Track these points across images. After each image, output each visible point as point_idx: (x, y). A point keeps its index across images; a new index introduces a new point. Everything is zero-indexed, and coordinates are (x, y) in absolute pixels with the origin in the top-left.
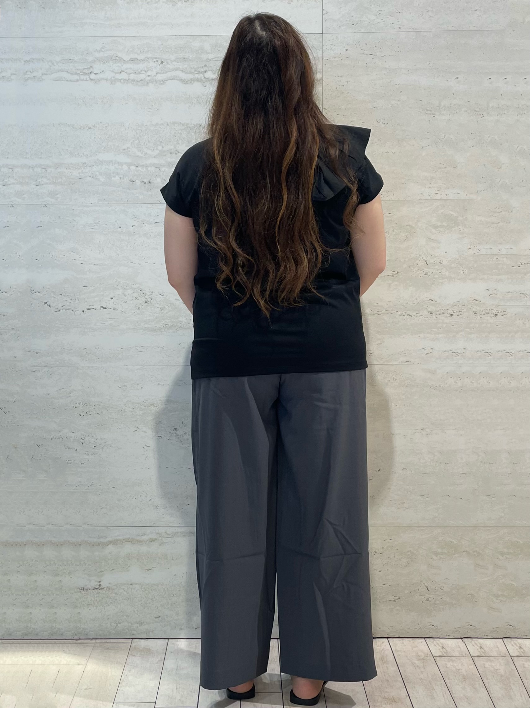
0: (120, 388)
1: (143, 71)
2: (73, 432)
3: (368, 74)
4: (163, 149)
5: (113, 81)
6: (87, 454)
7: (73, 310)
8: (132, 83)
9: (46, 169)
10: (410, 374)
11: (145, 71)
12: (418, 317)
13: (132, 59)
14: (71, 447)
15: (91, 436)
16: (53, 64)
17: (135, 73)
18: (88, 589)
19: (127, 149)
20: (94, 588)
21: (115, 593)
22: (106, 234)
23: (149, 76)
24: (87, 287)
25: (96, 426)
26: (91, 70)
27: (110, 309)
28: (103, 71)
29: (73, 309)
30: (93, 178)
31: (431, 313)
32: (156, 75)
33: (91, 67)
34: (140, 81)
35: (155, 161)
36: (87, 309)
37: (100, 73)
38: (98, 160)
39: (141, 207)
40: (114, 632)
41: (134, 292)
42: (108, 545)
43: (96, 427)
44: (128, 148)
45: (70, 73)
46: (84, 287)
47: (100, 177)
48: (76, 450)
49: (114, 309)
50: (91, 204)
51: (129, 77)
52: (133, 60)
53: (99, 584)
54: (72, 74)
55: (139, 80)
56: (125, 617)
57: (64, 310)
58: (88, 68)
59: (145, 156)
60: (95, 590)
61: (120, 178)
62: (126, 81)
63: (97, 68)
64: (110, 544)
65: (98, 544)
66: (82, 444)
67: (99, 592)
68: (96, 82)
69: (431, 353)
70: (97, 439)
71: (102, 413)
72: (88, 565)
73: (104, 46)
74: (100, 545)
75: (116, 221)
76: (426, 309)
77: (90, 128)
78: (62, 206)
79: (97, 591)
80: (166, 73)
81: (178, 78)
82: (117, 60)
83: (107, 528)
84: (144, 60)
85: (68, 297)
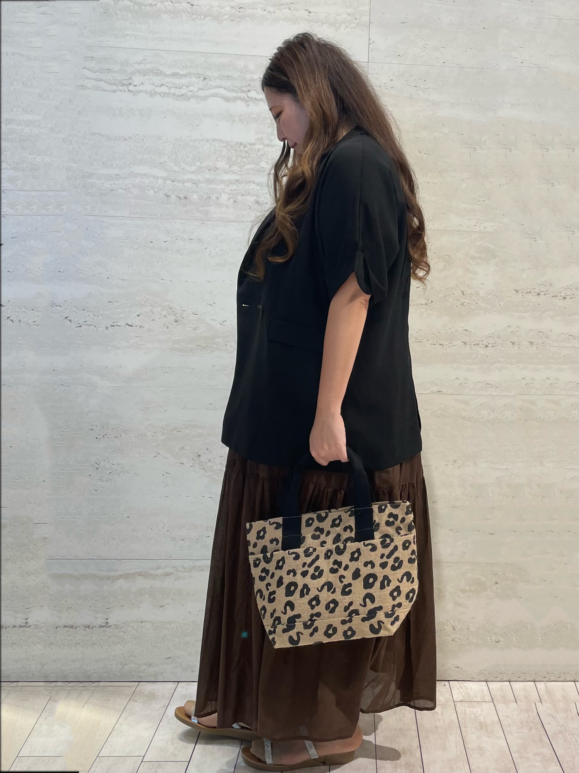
0: (142, 410)
1: (185, 85)
3: (411, 105)
4: (202, 165)
5: (152, 94)
6: (102, 480)
8: (172, 98)
10: (443, 405)
12: (450, 347)
15: (107, 461)
16: (90, 73)
17: (176, 87)
18: (94, 627)
19: (164, 163)
20: (101, 626)
21: (123, 632)
22: (136, 248)
23: (190, 91)
24: (112, 302)
25: (114, 450)
26: (130, 81)
27: (136, 326)
28: (143, 83)
29: (96, 325)
30: (126, 190)
31: (465, 343)
32: (198, 91)
35: (193, 177)
36: (111, 326)
38: (132, 172)
39: (176, 222)
40: (120, 674)
41: (162, 310)
42: (119, 579)
45: (108, 83)
46: (109, 302)
47: (133, 190)
48: (90, 476)
49: (140, 327)
50: (122, 217)
51: (169, 91)
52: (174, 75)
53: (106, 621)
55: (180, 95)
56: (132, 657)
57: (86, 326)
58: (127, 79)
59: (181, 171)
60: (102, 628)
61: (155, 192)
62: (167, 94)
63: (137, 80)
64: (121, 578)
65: (108, 578)
66: (96, 469)
67: (107, 630)
69: (465, 383)
70: (113, 464)
71: (121, 437)
72: (95, 601)
73: (145, 58)
75: (147, 236)
76: (460, 339)
77: (126, 140)
78: (90, 218)
79: (104, 629)
80: (209, 89)
81: (221, 96)
82: (159, 73)
83: (119, 561)
84: (186, 75)
85: (91, 312)
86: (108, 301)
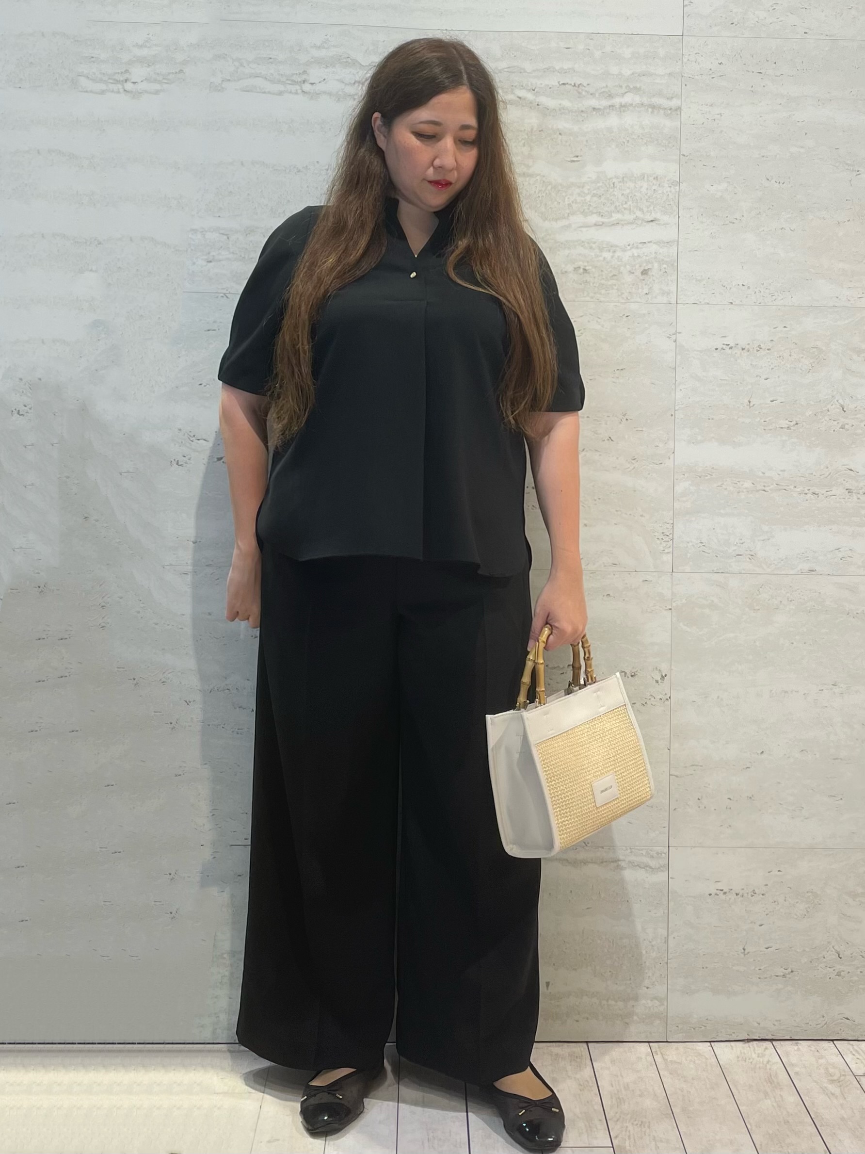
3: (753, 103)
10: (816, 592)
12: (829, 497)
16: (242, 65)
26: (304, 77)
28: (324, 80)
31: (849, 491)
58: (300, 74)
63: (315, 73)
76: (842, 484)
77: (299, 171)
82: (349, 63)
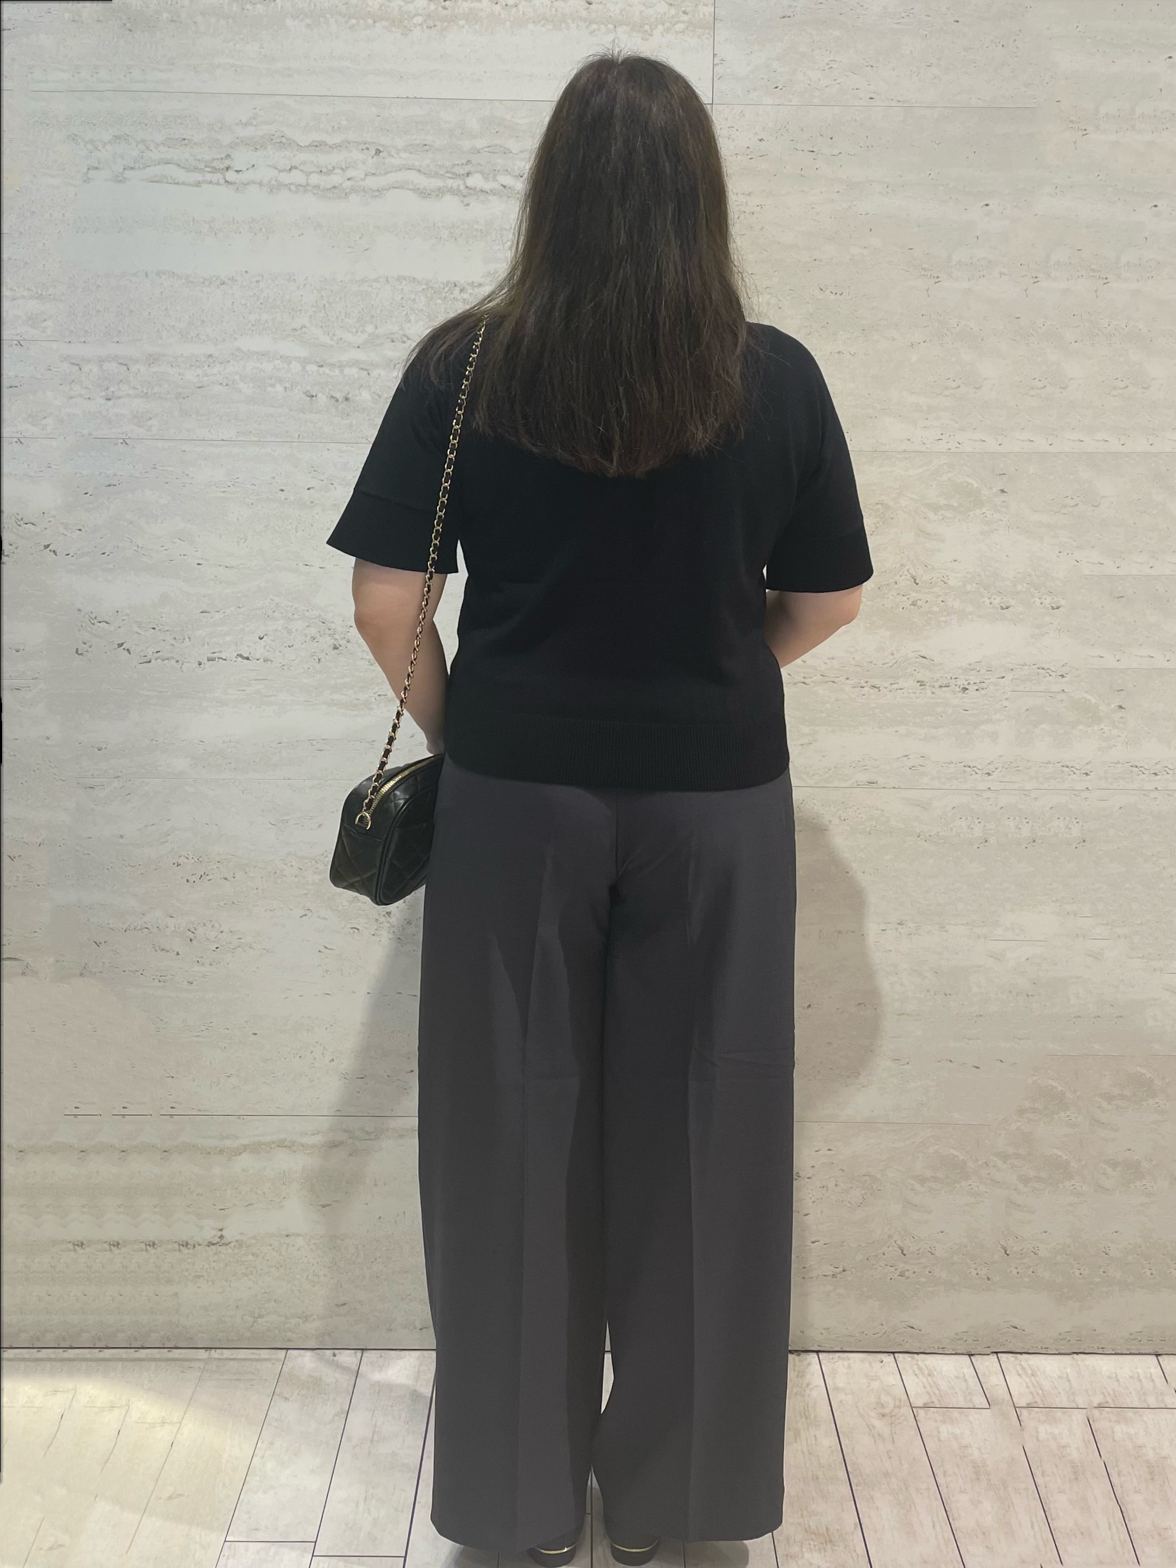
0: (274, 825)
1: (338, 168)
2: (171, 917)
3: (803, 191)
4: (377, 331)
5: (274, 188)
6: (201, 963)
7: (178, 661)
8: (314, 194)
9: (129, 367)
10: (877, 809)
11: (342, 169)
12: (893, 691)
13: (315, 144)
14: (168, 948)
15: (210, 926)
16: (148, 148)
18: (197, 1246)
19: (301, 329)
20: (209, 1242)
21: (253, 1254)
22: (252, 504)
23: (349, 179)
24: (208, 612)
25: (222, 905)
26: (227, 163)
27: (257, 660)
28: (254, 166)
29: (178, 659)
30: (227, 387)
31: (922, 683)
32: (365, 178)
33: (228, 156)
34: (331, 188)
35: (361, 355)
36: (208, 660)
37: (247, 169)
38: (238, 349)
39: (329, 450)
40: (248, 1334)
41: (308, 626)
42: (240, 1154)
43: (220, 906)
44: (304, 326)
45: (183, 168)
46: (202, 612)
47: (241, 385)
48: (178, 954)
49: (266, 660)
50: (223, 440)
51: (308, 179)
52: (317, 146)
53: (219, 1233)
54: (187, 169)
55: (329, 187)
56: (273, 1303)
57: (159, 660)
58: (222, 159)
59: (337, 344)
60: (212, 1247)
61: (285, 389)
62: (303, 188)
63: (241, 158)
64: (245, 1151)
65: (220, 1151)
66: (190, 942)
67: (220, 1252)
68: (238, 188)
69: (921, 766)
70: (222, 932)
71: (234, 877)
72: (197, 1195)
73: (256, 114)
74: (223, 1154)
75: (273, 478)
76: (912, 675)
77: (223, 284)
78: (160, 444)
79: (217, 1249)
80: (386, 174)
81: (411, 187)
82: (284, 143)
83: (240, 1118)
84: (340, 146)
85: (168, 633)
86: (201, 610)
